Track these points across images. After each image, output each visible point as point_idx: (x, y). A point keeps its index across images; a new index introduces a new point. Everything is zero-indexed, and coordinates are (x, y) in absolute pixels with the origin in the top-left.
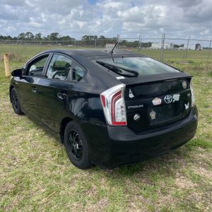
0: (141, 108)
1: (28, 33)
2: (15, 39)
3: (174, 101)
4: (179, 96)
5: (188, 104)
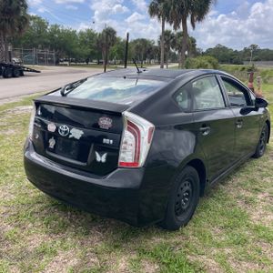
3: (71, 136)
4: (82, 132)
5: (105, 155)
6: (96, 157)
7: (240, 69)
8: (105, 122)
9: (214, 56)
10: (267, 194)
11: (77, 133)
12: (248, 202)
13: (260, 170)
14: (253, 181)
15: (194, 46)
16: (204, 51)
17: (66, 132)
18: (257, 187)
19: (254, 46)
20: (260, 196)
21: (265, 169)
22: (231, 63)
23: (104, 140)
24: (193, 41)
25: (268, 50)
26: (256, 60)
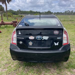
0: (23, 39)
1: (68, 11)
2: (63, 13)
3: (43, 39)
4: (48, 37)
5: (58, 43)
6: (54, 44)
7: (18, 16)
8: (56, 32)
11: (46, 38)
17: (40, 38)
19: (20, 10)
23: (58, 38)
25: (23, 11)
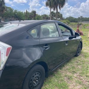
9: (69, 20)
10: (78, 74)
12: (69, 78)
13: (77, 62)
14: (73, 68)
15: (62, 17)
16: (65, 18)
18: (74, 70)
19: (81, 17)
20: (75, 75)
21: (79, 62)
22: (74, 22)
24: (62, 15)
25: (86, 18)
26: (82, 21)
